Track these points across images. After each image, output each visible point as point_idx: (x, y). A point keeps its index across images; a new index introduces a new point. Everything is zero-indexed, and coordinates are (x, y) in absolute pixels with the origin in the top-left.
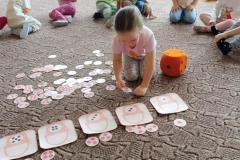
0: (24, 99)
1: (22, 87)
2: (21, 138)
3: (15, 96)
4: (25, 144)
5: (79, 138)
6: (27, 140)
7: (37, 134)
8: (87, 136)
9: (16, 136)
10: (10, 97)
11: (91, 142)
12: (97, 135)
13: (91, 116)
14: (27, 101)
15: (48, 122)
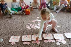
0: (30, 27)
1: (29, 24)
2: (28, 36)
3: (28, 26)
4: (29, 38)
5: (42, 40)
6: (29, 37)
7: (32, 37)
8: (45, 40)
9: (27, 36)
10: (26, 26)
11: (45, 41)
12: (47, 40)
13: (46, 35)
14: (30, 28)
15: (35, 34)
